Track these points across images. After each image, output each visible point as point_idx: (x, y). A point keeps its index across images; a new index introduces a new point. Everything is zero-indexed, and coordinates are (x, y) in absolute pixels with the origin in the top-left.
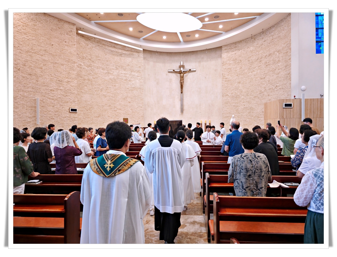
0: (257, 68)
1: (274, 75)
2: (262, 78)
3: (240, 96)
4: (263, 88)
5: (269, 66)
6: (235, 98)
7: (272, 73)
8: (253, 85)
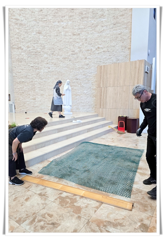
0: (67, 17)
1: (95, 33)
2: (75, 33)
3: (42, 53)
4: (77, 48)
5: (86, 19)
6: (33, 54)
7: (90, 29)
8: (61, 41)
